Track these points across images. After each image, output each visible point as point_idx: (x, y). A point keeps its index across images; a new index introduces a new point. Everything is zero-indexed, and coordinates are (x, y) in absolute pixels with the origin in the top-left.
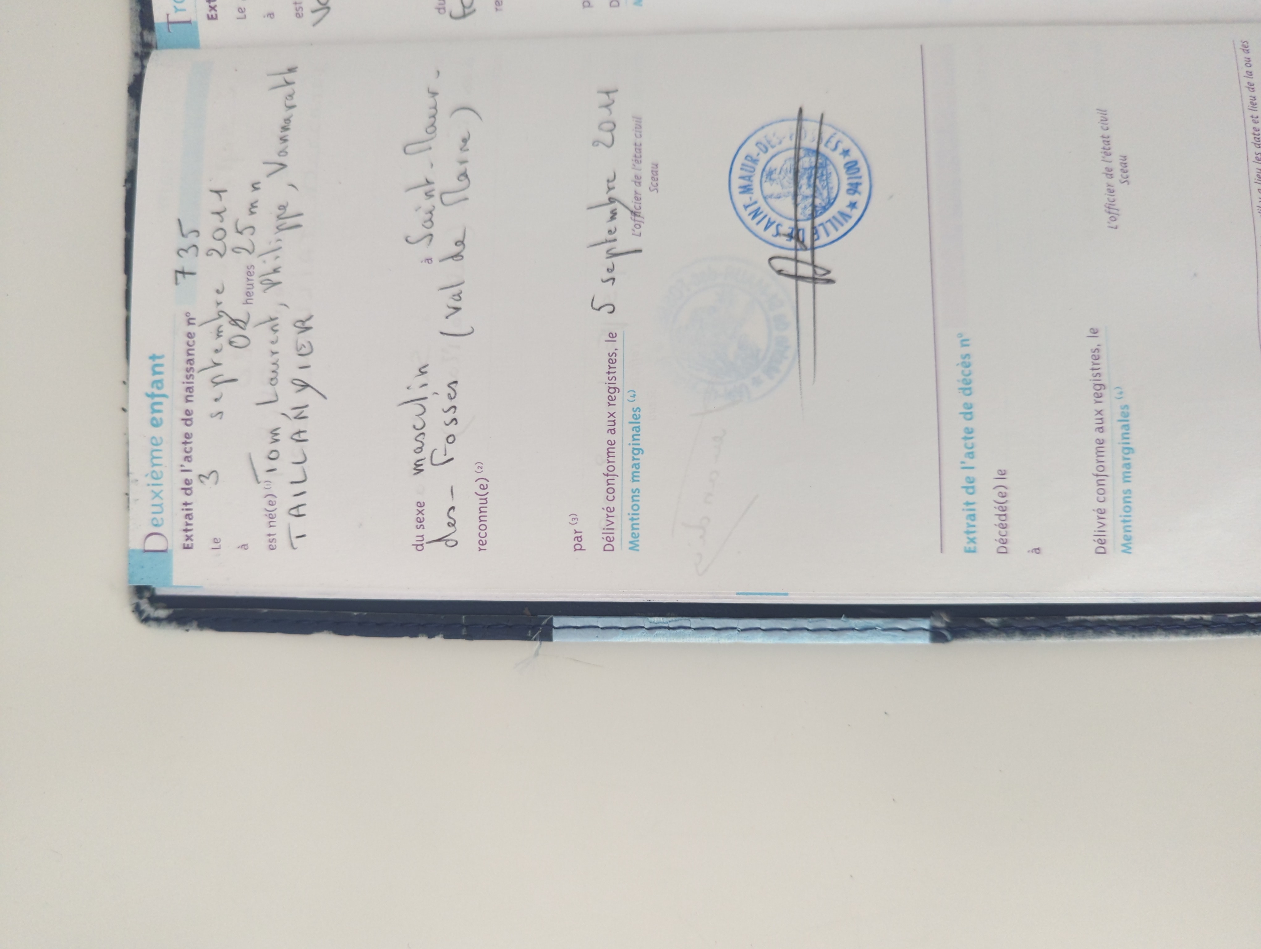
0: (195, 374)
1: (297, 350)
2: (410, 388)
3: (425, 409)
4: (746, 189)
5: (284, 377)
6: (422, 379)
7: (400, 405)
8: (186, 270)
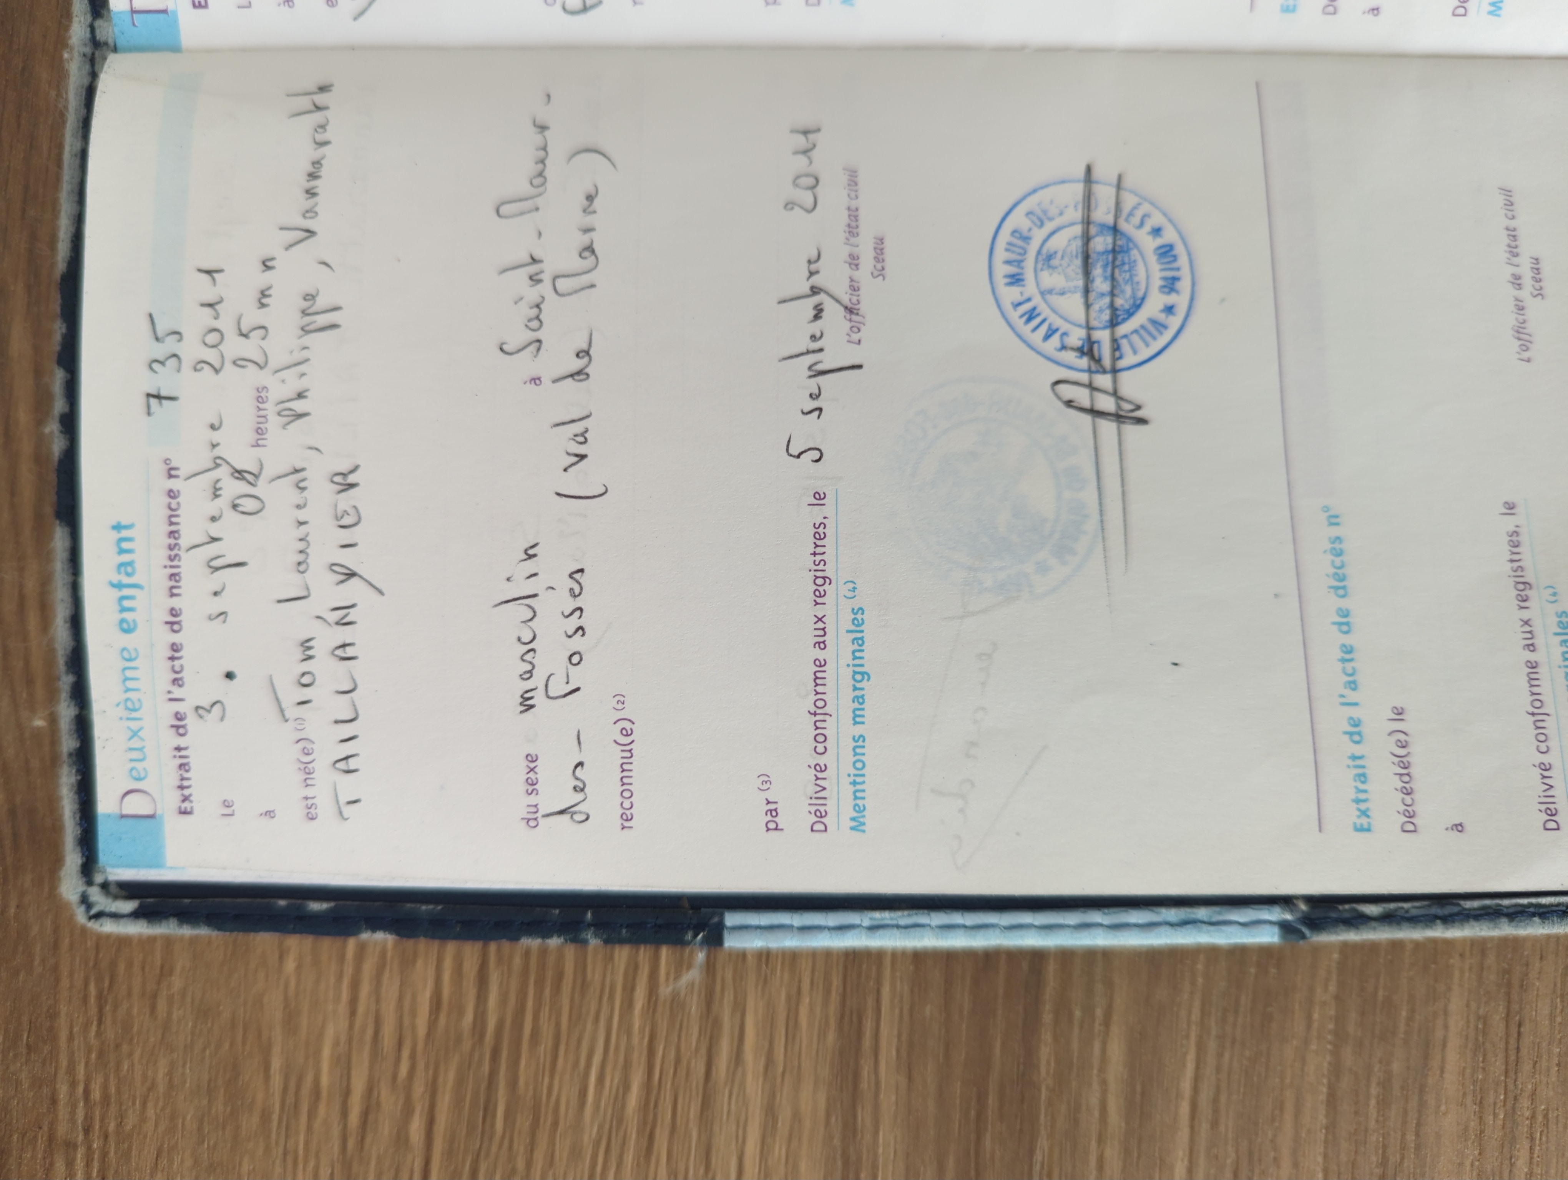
0: (181, 553)
1: (337, 519)
2: (511, 579)
3: (534, 612)
4: (1016, 280)
5: (318, 559)
6: (530, 566)
7: (496, 606)
8: (163, 393)
